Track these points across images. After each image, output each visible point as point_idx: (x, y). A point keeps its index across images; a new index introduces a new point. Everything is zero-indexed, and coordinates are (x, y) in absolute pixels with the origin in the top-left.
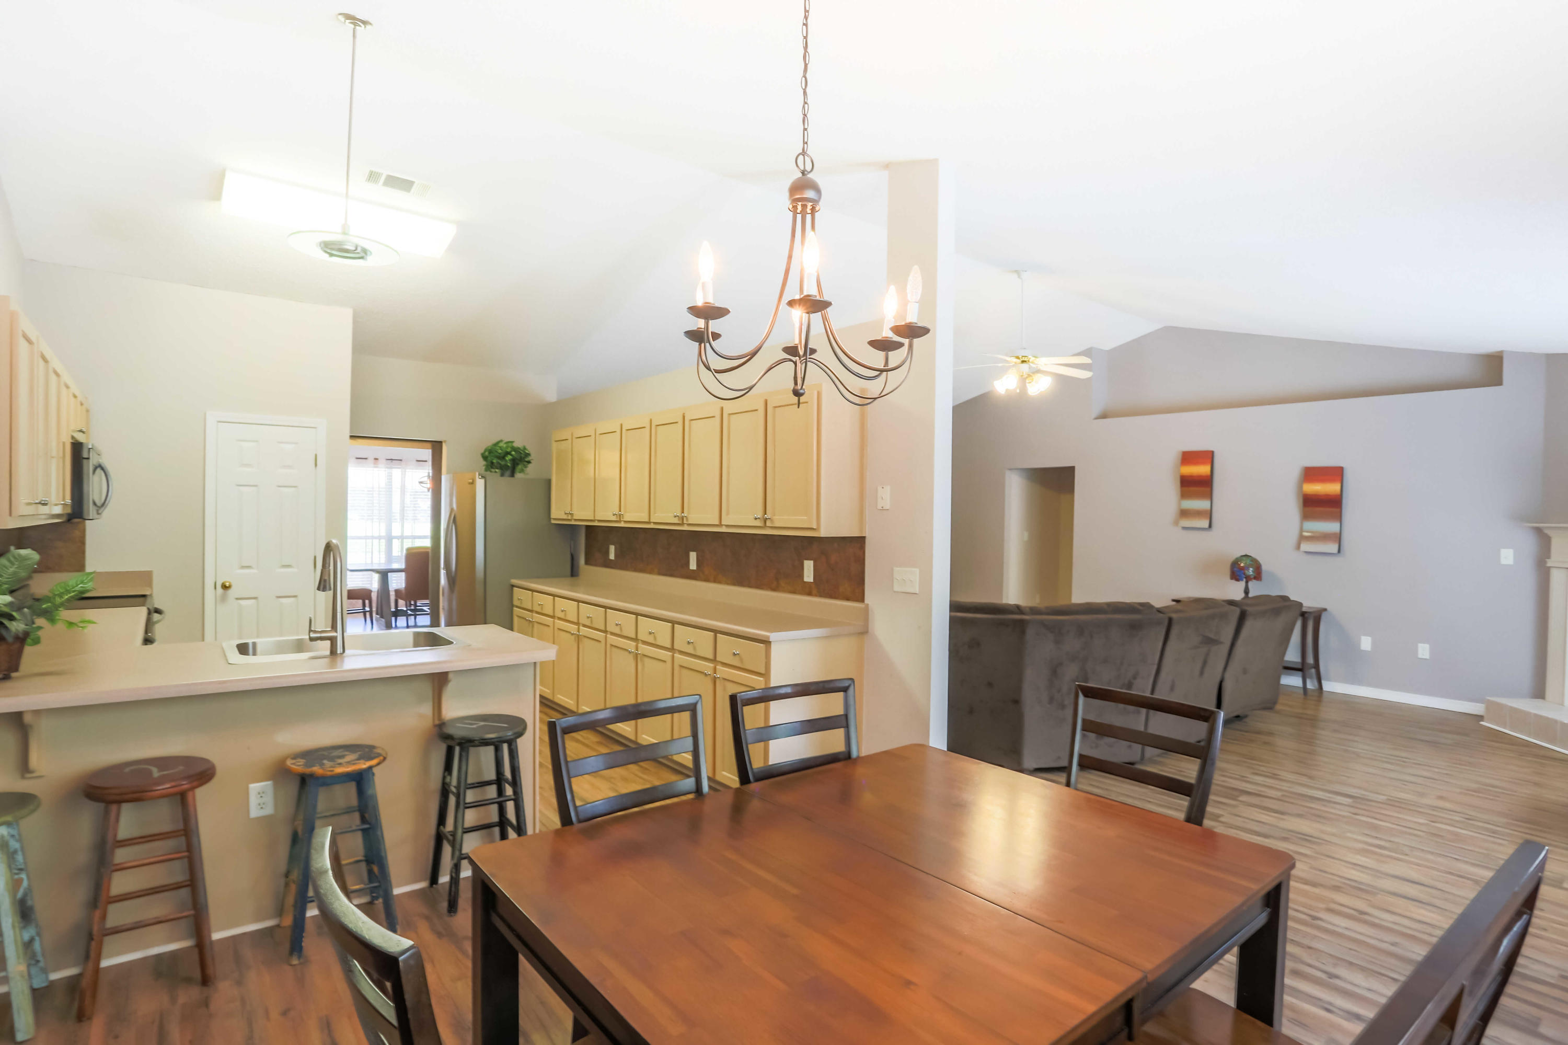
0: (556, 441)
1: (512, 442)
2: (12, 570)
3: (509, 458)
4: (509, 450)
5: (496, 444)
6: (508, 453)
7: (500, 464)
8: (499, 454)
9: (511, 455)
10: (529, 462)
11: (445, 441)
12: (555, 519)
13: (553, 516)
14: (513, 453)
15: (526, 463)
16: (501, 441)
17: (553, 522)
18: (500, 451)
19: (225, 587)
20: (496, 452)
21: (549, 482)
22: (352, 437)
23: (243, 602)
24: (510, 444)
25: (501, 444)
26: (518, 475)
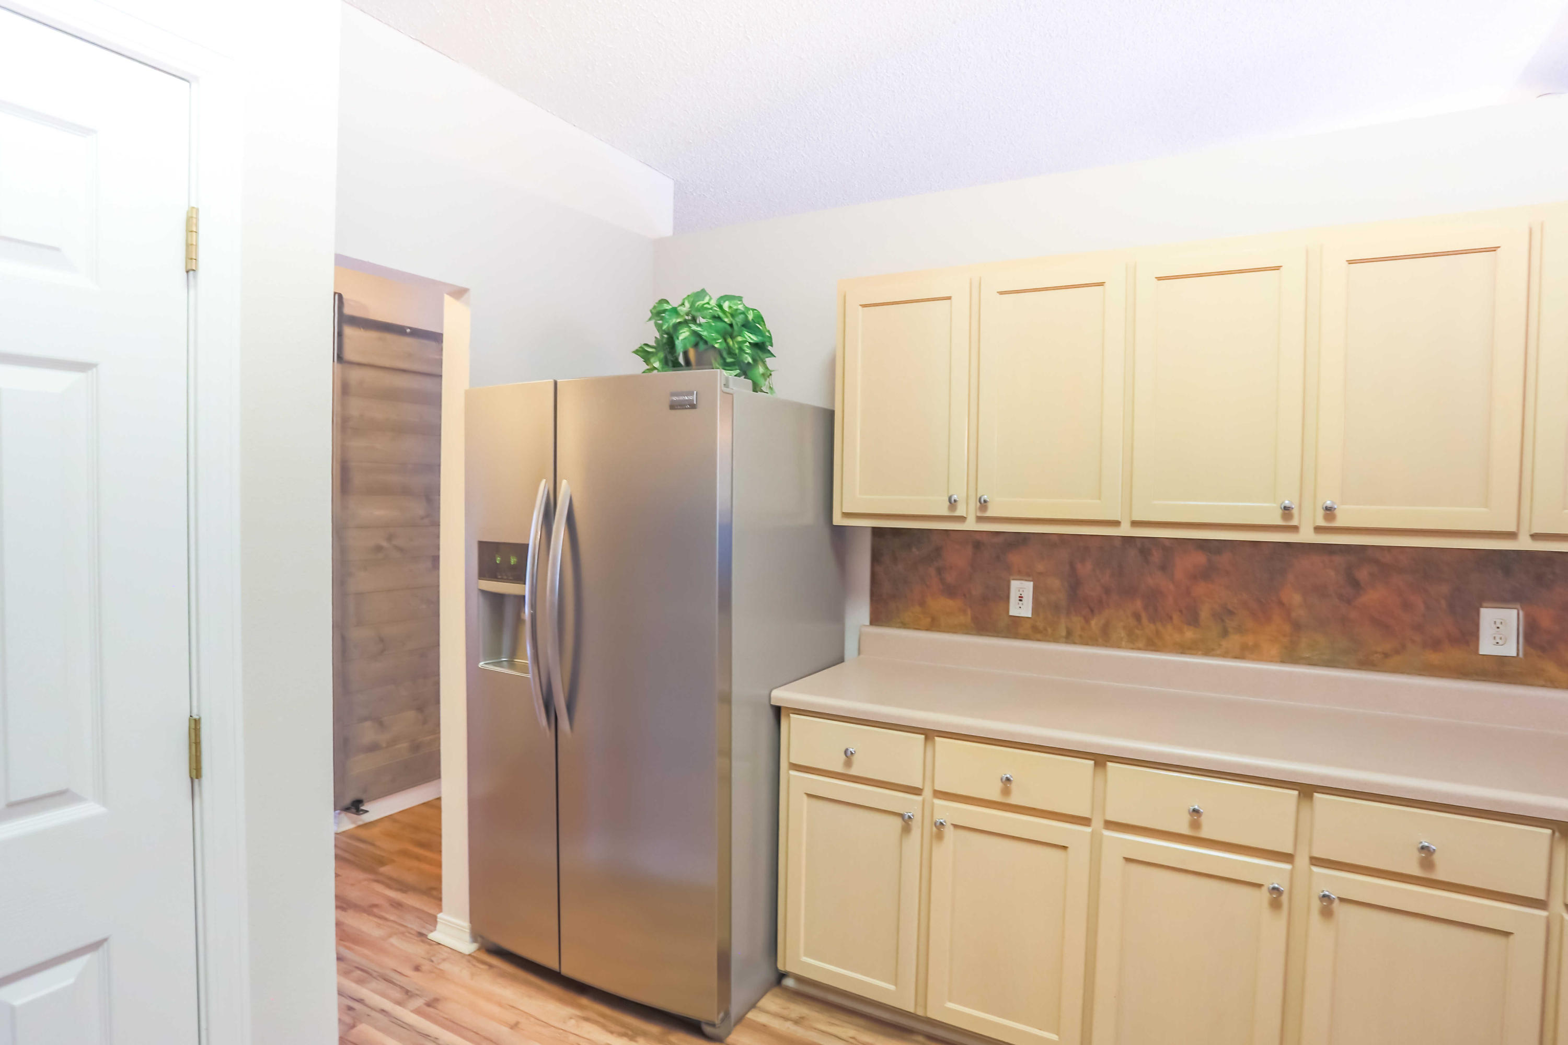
12: (847, 515)
13: (842, 505)
17: (841, 522)
21: (827, 416)
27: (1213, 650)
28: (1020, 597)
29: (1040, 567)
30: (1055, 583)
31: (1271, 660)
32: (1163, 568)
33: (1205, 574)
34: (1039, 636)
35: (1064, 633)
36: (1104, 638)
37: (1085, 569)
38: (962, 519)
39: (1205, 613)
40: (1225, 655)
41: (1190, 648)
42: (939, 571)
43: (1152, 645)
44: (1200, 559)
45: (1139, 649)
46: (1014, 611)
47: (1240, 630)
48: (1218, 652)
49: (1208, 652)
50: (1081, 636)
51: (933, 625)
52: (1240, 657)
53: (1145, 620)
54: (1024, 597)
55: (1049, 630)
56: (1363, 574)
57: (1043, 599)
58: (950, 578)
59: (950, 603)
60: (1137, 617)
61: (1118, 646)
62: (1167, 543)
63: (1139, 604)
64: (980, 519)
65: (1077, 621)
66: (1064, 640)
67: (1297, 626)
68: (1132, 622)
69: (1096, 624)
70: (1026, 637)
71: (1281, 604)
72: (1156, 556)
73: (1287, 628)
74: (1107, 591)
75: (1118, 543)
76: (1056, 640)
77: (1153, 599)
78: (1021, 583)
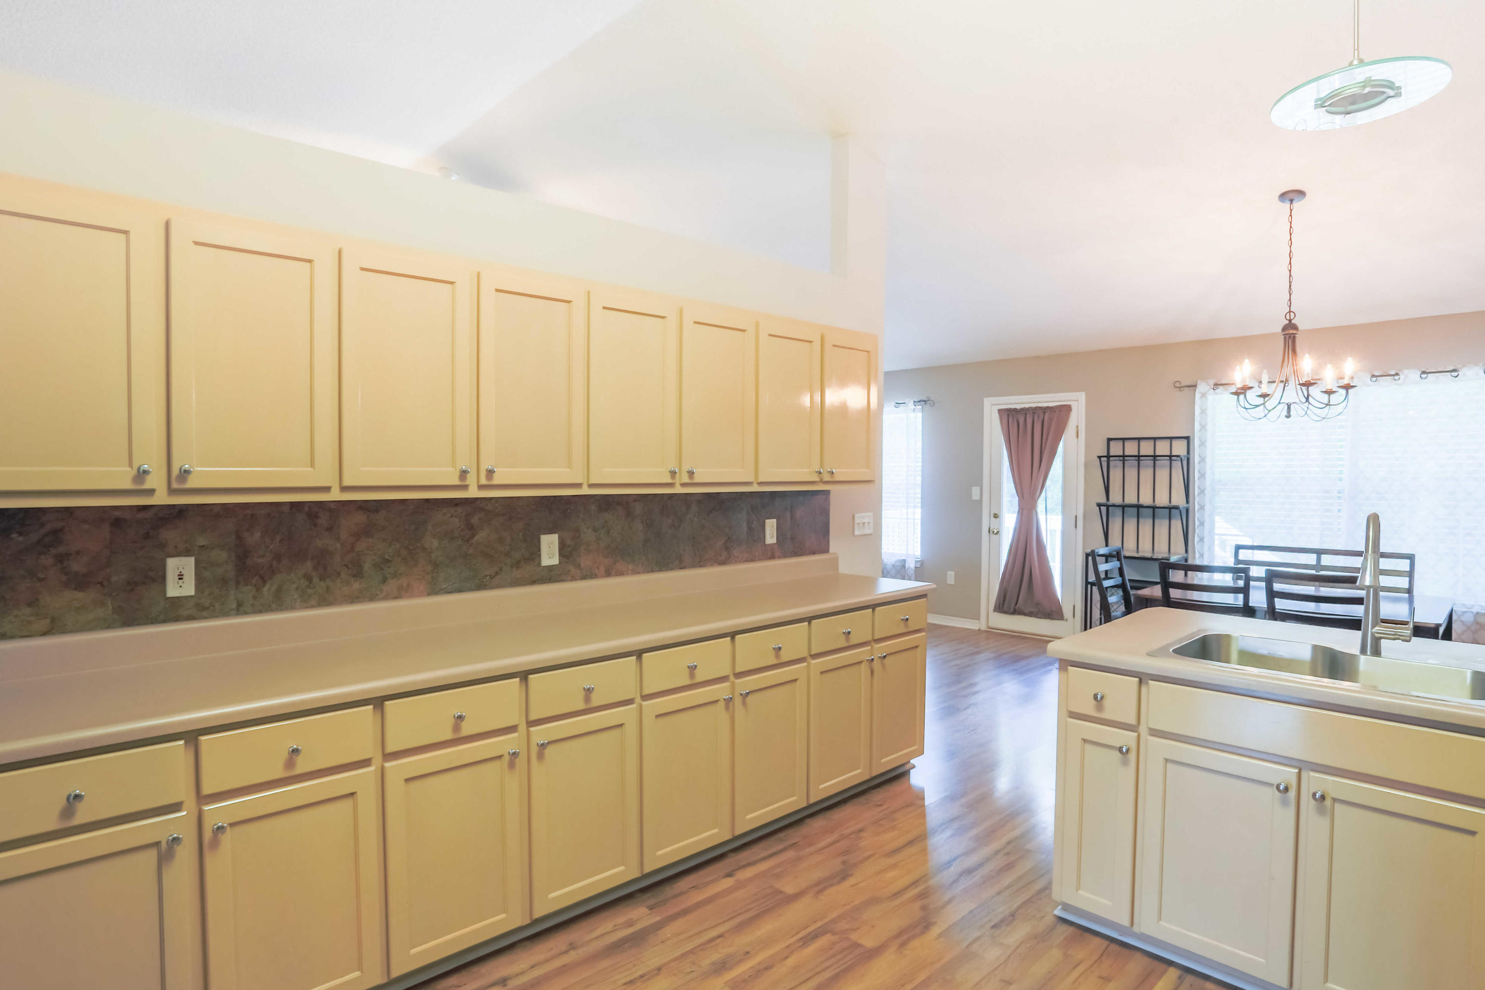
27: (377, 595)
28: (179, 575)
29: (202, 541)
30: (221, 555)
31: (421, 595)
32: (329, 529)
33: (366, 531)
34: (204, 613)
35: (234, 606)
36: (278, 603)
37: (254, 538)
38: (151, 492)
39: (367, 566)
40: (386, 598)
41: (357, 598)
42: (60, 559)
43: (324, 602)
44: (361, 518)
45: (313, 607)
46: (173, 590)
47: (395, 575)
48: (381, 596)
49: (372, 599)
50: (252, 605)
51: (55, 627)
52: (397, 597)
53: (316, 580)
54: (184, 575)
55: (217, 605)
56: (475, 520)
57: (207, 574)
58: (77, 566)
59: (79, 595)
60: (309, 578)
61: (292, 608)
62: (333, 506)
63: (309, 565)
64: (172, 491)
65: (247, 591)
66: (234, 612)
67: (436, 565)
68: (304, 583)
69: (268, 590)
70: (190, 618)
71: (424, 549)
72: (323, 520)
73: (430, 568)
74: (278, 557)
75: (286, 509)
76: (225, 614)
77: (322, 560)
78: (180, 560)
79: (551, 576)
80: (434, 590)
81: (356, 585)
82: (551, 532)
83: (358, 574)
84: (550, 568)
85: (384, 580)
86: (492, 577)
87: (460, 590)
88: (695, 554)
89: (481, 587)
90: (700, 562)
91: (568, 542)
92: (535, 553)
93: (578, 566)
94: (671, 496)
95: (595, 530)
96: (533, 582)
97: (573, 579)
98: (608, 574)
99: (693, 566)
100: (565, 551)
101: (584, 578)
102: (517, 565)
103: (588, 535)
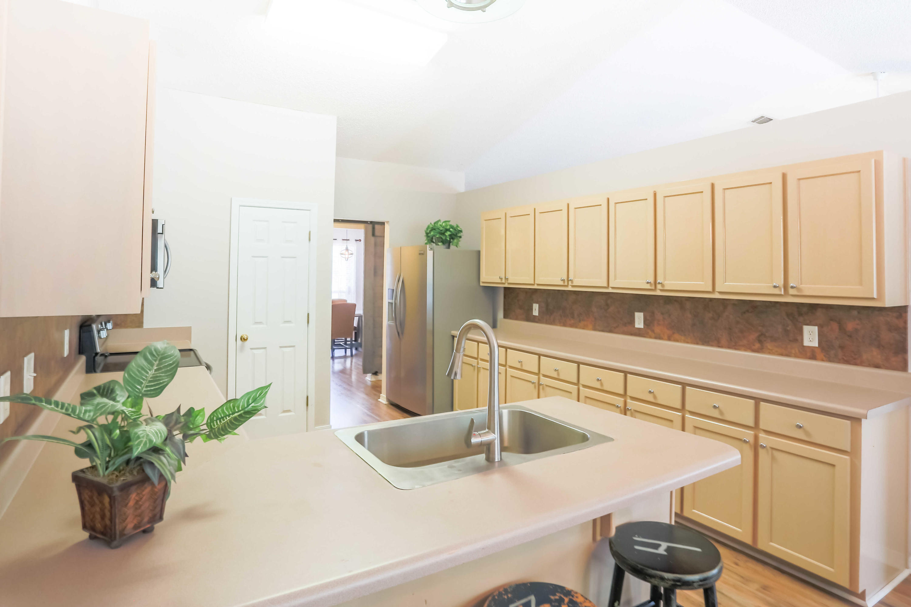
0: (485, 220)
1: (449, 221)
2: (151, 373)
3: (448, 233)
4: (448, 227)
5: (436, 223)
6: (447, 230)
7: (442, 238)
8: (441, 230)
9: (450, 231)
10: (460, 237)
11: (388, 222)
12: (483, 282)
13: (482, 280)
14: (451, 230)
15: (459, 238)
16: (439, 221)
17: (482, 284)
18: (441, 229)
19: (243, 339)
20: (438, 229)
21: (479, 253)
22: (336, 221)
23: (255, 351)
24: (448, 223)
25: (440, 223)
26: (452, 247)
28: (535, 309)
29: (539, 300)
30: (543, 305)
33: (576, 302)
34: (540, 322)
35: (545, 321)
36: (554, 323)
37: (549, 300)
39: (575, 315)
43: (565, 325)
46: (534, 314)
48: (579, 327)
50: (549, 322)
51: (517, 318)
53: (562, 317)
55: (542, 320)
56: (609, 302)
57: (540, 310)
58: (520, 303)
59: (520, 311)
63: (561, 312)
65: (548, 317)
67: (596, 318)
69: (552, 318)
70: (533, 322)
71: (592, 311)
73: (593, 319)
74: (554, 307)
77: (564, 310)
78: (536, 305)
79: (639, 333)
80: (595, 329)
81: (573, 321)
82: (639, 311)
83: (573, 317)
84: (639, 329)
85: (580, 321)
86: (615, 328)
87: (603, 331)
88: (731, 340)
89: (611, 331)
90: (733, 345)
91: (648, 318)
92: (632, 321)
93: (653, 331)
94: (711, 300)
95: (662, 314)
96: (632, 334)
97: (650, 337)
98: (669, 339)
99: (729, 347)
100: (646, 322)
101: (656, 338)
102: (625, 325)
103: (658, 316)
